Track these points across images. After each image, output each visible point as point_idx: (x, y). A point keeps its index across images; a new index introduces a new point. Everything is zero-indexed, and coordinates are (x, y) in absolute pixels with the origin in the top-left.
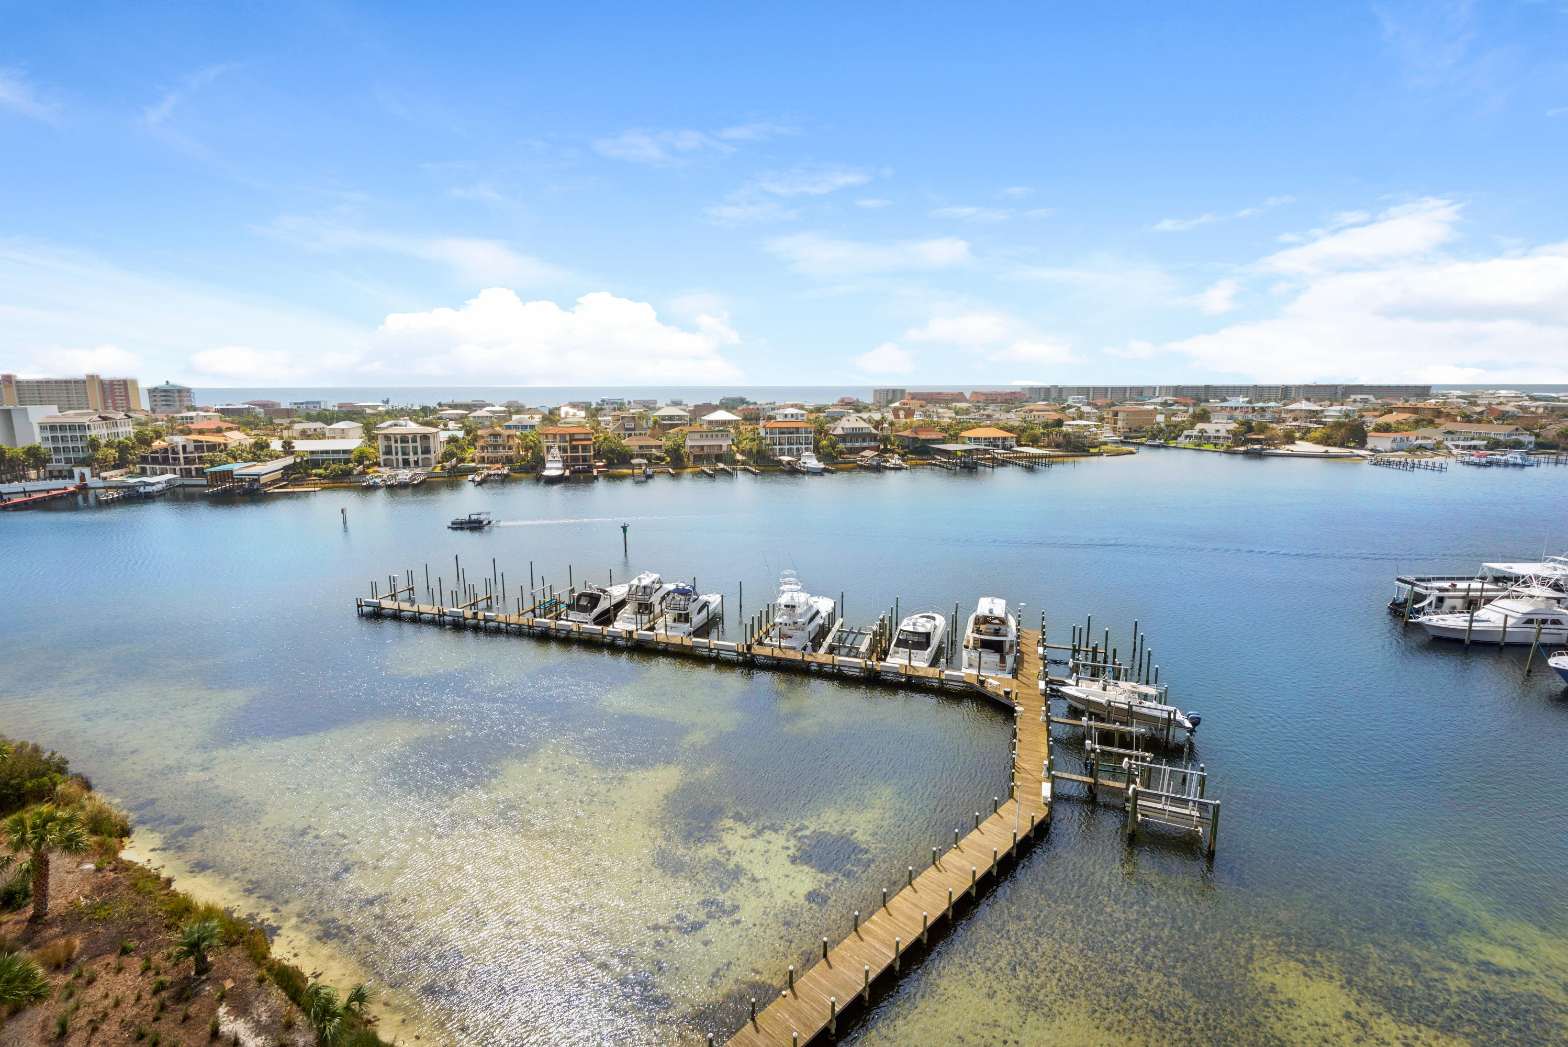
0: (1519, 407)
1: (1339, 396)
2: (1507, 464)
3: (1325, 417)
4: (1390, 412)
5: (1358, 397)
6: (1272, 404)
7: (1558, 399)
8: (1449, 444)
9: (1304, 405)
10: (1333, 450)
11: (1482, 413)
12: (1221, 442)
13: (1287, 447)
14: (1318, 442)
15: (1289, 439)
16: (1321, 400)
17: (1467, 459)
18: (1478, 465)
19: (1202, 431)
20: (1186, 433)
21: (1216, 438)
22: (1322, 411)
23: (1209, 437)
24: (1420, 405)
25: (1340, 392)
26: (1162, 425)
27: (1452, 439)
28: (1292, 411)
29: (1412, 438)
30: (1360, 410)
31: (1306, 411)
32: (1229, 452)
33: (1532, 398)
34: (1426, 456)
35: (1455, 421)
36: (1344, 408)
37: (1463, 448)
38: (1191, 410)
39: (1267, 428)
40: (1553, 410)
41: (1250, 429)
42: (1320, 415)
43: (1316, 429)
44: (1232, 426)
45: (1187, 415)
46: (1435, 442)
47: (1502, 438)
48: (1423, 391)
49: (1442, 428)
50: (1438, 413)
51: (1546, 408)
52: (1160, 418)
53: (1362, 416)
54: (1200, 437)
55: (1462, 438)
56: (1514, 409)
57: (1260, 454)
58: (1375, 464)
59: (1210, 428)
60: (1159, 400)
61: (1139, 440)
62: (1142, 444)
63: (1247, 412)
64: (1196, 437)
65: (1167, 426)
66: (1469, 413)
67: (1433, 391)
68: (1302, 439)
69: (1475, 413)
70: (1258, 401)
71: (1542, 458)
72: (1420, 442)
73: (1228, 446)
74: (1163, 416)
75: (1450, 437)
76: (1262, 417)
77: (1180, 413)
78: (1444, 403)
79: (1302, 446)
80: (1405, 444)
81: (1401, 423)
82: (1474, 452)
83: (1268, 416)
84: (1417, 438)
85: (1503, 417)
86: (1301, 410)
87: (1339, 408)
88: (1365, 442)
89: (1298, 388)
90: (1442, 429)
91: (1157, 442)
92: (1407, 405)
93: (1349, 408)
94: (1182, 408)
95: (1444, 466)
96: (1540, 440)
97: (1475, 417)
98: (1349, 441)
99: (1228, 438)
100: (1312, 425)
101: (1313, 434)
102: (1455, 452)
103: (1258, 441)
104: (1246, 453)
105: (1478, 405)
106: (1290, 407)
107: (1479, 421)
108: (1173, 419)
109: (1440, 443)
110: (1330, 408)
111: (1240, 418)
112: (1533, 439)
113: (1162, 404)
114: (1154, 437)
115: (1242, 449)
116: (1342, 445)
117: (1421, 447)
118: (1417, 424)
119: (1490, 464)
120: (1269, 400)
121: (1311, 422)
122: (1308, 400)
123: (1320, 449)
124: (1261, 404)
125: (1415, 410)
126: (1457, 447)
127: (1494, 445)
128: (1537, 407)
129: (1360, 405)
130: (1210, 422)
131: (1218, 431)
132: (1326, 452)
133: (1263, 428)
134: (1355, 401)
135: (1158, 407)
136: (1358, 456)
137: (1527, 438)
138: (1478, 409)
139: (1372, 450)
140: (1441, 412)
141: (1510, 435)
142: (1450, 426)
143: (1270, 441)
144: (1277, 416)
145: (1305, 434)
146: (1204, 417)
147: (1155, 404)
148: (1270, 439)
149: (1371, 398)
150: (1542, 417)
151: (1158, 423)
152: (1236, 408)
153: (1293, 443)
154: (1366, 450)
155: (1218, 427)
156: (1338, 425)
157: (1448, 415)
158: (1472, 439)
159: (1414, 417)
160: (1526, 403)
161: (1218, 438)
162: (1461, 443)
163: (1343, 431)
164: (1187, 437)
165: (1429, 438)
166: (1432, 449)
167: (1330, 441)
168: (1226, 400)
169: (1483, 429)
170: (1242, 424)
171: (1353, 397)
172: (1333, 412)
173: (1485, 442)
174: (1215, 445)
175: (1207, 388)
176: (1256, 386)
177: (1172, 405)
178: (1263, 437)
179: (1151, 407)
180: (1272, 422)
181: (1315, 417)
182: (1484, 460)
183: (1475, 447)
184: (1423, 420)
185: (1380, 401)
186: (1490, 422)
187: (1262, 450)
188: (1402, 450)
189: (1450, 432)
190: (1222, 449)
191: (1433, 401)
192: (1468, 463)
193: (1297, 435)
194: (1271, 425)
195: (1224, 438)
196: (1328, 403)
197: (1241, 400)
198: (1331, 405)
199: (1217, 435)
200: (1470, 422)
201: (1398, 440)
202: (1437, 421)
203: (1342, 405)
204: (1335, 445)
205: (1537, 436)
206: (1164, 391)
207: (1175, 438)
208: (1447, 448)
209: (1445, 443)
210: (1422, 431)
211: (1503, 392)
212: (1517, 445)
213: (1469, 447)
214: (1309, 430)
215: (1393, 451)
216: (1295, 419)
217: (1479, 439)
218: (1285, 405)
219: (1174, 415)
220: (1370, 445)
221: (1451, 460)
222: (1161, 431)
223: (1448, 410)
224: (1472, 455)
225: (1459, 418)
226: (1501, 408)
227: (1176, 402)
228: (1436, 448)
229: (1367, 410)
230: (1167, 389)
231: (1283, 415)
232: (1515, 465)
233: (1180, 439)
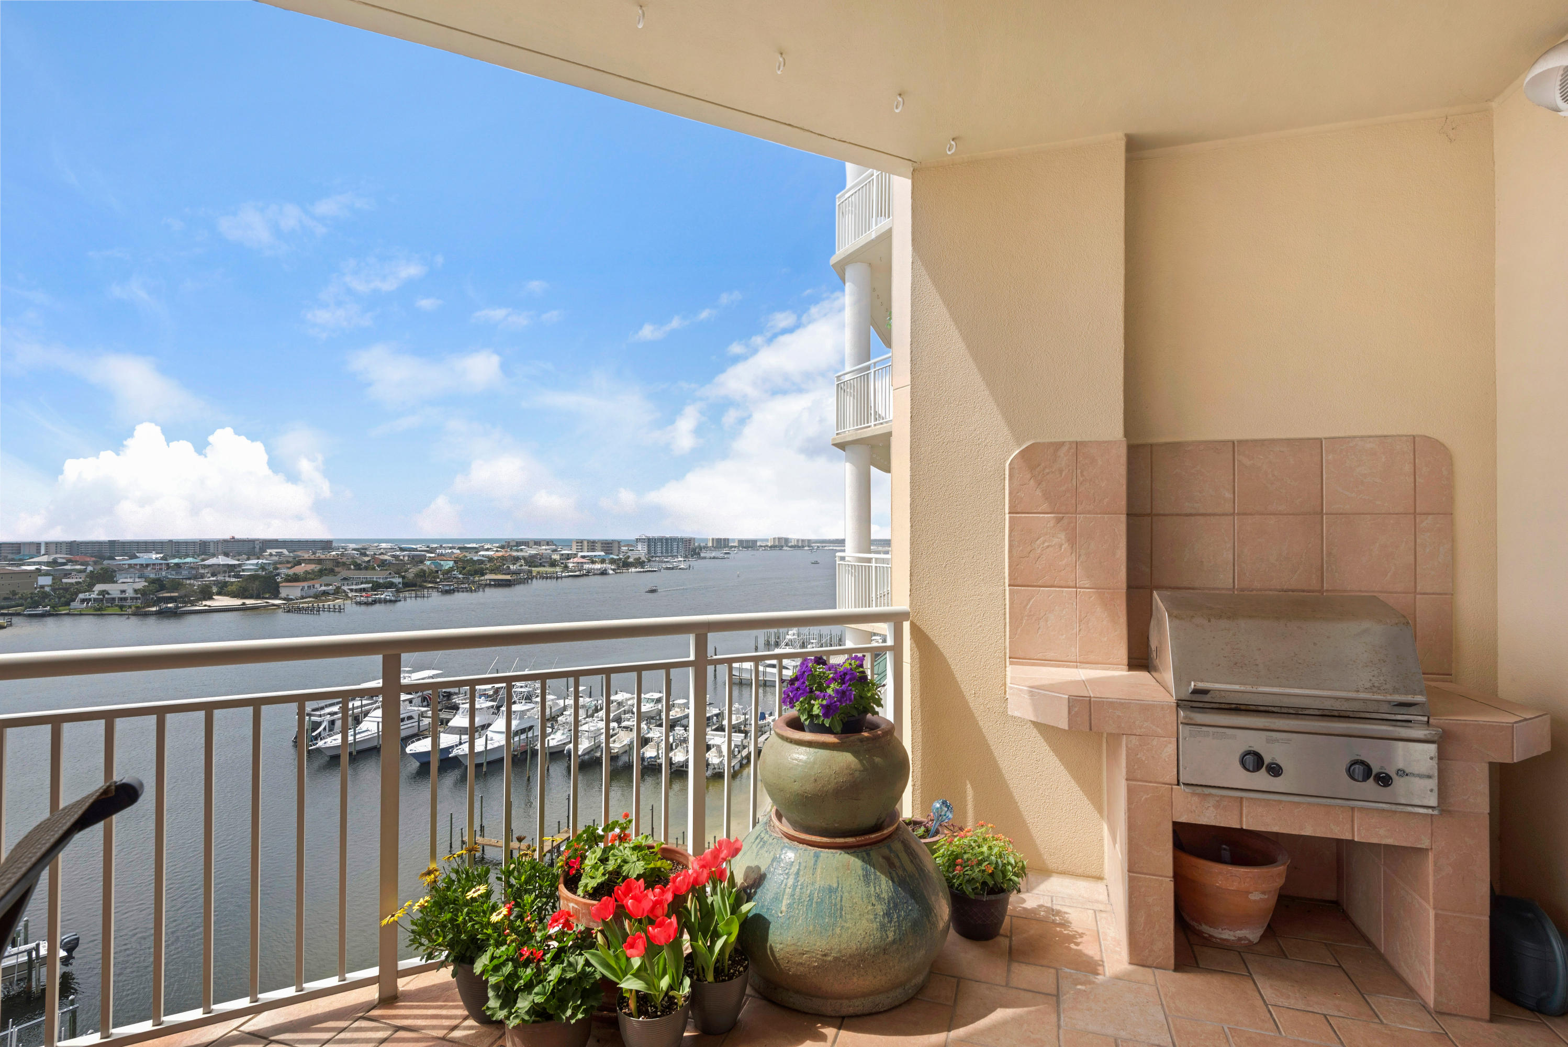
0: (393, 556)
1: (257, 550)
2: (386, 601)
3: (243, 570)
4: (299, 563)
5: (274, 551)
6: (189, 560)
7: (415, 550)
8: (345, 588)
9: (222, 560)
10: (249, 602)
11: (369, 561)
12: (129, 603)
13: (204, 603)
14: (234, 595)
15: (207, 594)
16: (240, 554)
17: (358, 599)
18: (367, 604)
19: (103, 593)
20: (81, 596)
21: (121, 599)
22: (240, 565)
23: (114, 599)
24: (323, 557)
25: (258, 547)
26: (47, 589)
27: (348, 584)
28: (209, 566)
29: (317, 586)
30: (275, 563)
31: (223, 565)
32: (140, 614)
33: (402, 550)
34: (329, 600)
35: (350, 569)
36: (260, 561)
37: (356, 591)
38: (90, 568)
39: (182, 584)
40: (413, 557)
41: (162, 587)
42: (238, 569)
43: (232, 582)
44: (141, 584)
45: (83, 575)
46: (334, 588)
47: (381, 581)
48: (327, 545)
49: (339, 575)
50: (337, 562)
51: (409, 556)
52: (45, 581)
53: (277, 569)
54: (102, 600)
55: (354, 582)
56: (390, 558)
57: (176, 613)
58: (288, 611)
59: (113, 589)
60: (45, 559)
61: (11, 611)
62: (18, 614)
63: (161, 569)
64: (95, 600)
65: (54, 590)
66: (359, 562)
67: (334, 544)
68: (219, 594)
69: (364, 562)
70: (174, 557)
71: (407, 594)
72: (323, 588)
73: (137, 608)
74: (51, 578)
75: (346, 583)
76: (177, 573)
77: (74, 573)
78: (342, 555)
79: (221, 601)
80: (312, 592)
81: (309, 573)
82: (364, 594)
83: (185, 573)
84: (321, 586)
85: (383, 564)
86: (219, 565)
87: (255, 561)
88: (278, 592)
89: (217, 543)
90: (340, 577)
91: (40, 610)
92: (312, 557)
93: (265, 561)
94: (78, 567)
95: (342, 607)
96: (406, 580)
97: (364, 565)
98: (264, 593)
99: (136, 598)
100: (227, 579)
101: (230, 588)
102: (350, 595)
103: (172, 600)
104: (161, 614)
105: (367, 556)
106: (207, 562)
107: (366, 568)
108: (64, 580)
109: (338, 588)
110: (248, 562)
111: (152, 576)
112: (400, 580)
113: (48, 564)
114: (36, 605)
115: (154, 609)
116: (258, 597)
117: (325, 593)
118: (321, 573)
119: (375, 602)
120: (187, 556)
121: (229, 576)
122: (226, 555)
123: (237, 602)
124: (176, 561)
125: (319, 561)
126: (351, 590)
127: (377, 587)
128: (404, 556)
129: (276, 558)
130: (116, 582)
131: (123, 592)
132: (244, 604)
133: (176, 585)
134: (271, 555)
135: (43, 568)
136: (274, 605)
137: (397, 580)
138: (367, 559)
139: (284, 599)
140: (338, 563)
141: (387, 578)
142: (345, 573)
143: (185, 599)
144: (194, 572)
145: (222, 588)
146: (108, 576)
147: (39, 563)
148: (185, 596)
149: (285, 551)
150: (408, 564)
151: (42, 587)
152: (147, 565)
153: (211, 598)
154: (281, 599)
155: (124, 587)
156: (253, 578)
157: (344, 564)
158: (362, 583)
159: (318, 567)
160: (398, 553)
161: (125, 599)
162: (354, 587)
163: (257, 583)
164: (83, 601)
165: (331, 585)
166: (333, 594)
167: (246, 594)
168: (137, 557)
169: (369, 575)
170: (153, 582)
171: (269, 551)
172: (251, 564)
173: (371, 585)
174: (121, 607)
175: (112, 543)
176: (171, 541)
177: (64, 564)
178: (176, 594)
179: (33, 568)
180: (190, 579)
181: (233, 571)
182: (370, 599)
183: (364, 590)
184: (326, 569)
185: (291, 554)
186: (374, 569)
187: (177, 607)
188: (310, 597)
189: (345, 579)
190: (130, 611)
191: (334, 553)
192: (360, 603)
193: (215, 589)
194: (188, 582)
195: (132, 599)
196: (245, 557)
197: (154, 556)
198: (248, 559)
199: (123, 596)
200: (360, 569)
201: (306, 588)
202: (337, 569)
203: (258, 558)
204: (251, 597)
205: (403, 577)
206: (53, 548)
207: (67, 604)
208: (345, 591)
209: (343, 587)
210: (326, 579)
211: (384, 545)
212: (390, 585)
213: (361, 590)
214: (225, 584)
215: (303, 598)
216: (213, 575)
217: (366, 583)
218: (203, 560)
219: (67, 574)
220: (283, 595)
221: (349, 602)
222: (45, 595)
223: (344, 559)
224: (362, 596)
225: (352, 567)
226: (382, 557)
227: (69, 561)
228: (337, 592)
229: (281, 563)
230: (58, 545)
231: (202, 571)
232: (391, 601)
233: (73, 605)
